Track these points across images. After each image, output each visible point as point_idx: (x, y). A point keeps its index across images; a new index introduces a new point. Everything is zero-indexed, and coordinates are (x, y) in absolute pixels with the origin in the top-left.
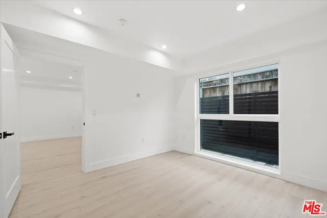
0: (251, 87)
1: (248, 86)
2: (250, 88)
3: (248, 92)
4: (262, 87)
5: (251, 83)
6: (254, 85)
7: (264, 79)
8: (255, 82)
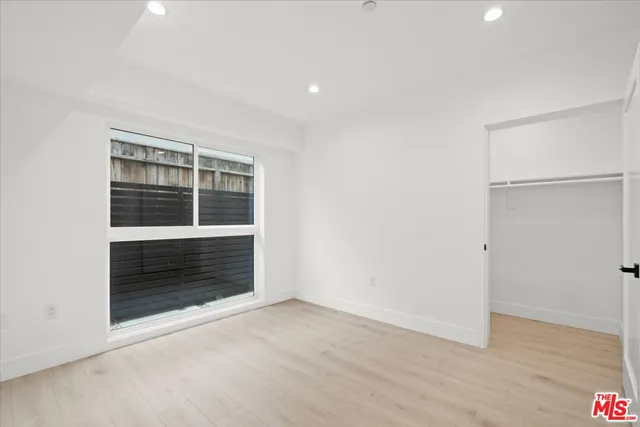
0: (167, 175)
1: (162, 171)
2: (165, 177)
3: (162, 182)
4: (184, 179)
5: (167, 167)
6: (173, 172)
7: (186, 166)
8: (173, 167)
